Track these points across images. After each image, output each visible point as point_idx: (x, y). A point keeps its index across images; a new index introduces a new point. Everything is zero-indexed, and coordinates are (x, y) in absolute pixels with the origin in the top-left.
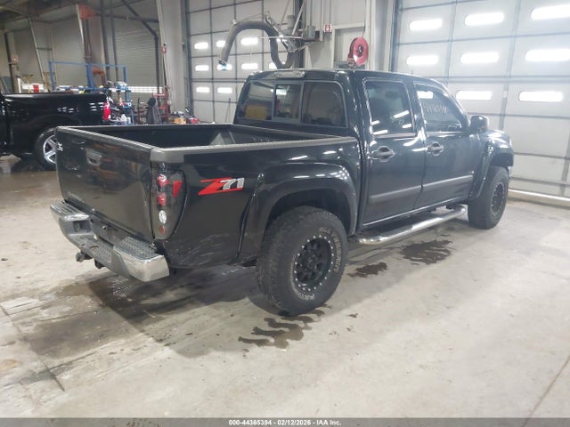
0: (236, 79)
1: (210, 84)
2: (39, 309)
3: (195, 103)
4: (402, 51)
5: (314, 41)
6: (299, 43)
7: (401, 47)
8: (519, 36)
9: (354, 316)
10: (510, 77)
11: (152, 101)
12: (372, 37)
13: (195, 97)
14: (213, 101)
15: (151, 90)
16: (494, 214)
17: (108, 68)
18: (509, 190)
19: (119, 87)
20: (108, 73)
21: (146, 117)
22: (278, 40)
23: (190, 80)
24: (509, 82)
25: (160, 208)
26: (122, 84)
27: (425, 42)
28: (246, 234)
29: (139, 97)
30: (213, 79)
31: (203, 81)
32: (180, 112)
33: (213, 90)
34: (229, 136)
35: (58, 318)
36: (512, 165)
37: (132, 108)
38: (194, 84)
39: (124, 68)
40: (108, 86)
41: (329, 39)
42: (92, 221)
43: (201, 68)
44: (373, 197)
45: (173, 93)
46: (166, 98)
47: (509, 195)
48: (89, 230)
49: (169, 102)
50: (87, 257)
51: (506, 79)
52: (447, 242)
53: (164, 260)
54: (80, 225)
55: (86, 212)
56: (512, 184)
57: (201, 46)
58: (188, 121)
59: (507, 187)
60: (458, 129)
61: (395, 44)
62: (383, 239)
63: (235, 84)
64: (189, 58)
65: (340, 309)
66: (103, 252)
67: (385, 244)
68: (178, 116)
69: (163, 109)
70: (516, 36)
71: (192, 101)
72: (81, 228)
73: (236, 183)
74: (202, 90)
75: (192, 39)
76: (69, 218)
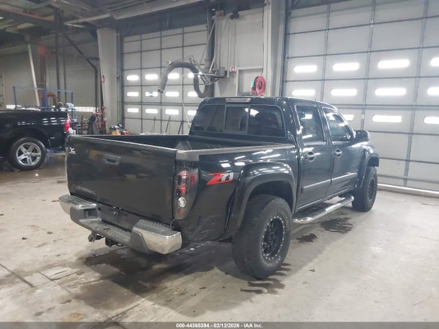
0: (161, 103)
1: (140, 106)
2: (75, 275)
3: (126, 120)
4: (288, 86)
5: (222, 78)
6: (213, 79)
7: (288, 83)
8: (370, 79)
9: (313, 271)
10: (366, 105)
11: (93, 118)
12: (268, 75)
13: (126, 116)
14: (142, 119)
15: (91, 110)
16: (370, 201)
17: (59, 93)
18: (378, 184)
19: (67, 107)
20: (59, 96)
21: (88, 130)
22: (199, 76)
23: (123, 103)
24: (365, 109)
25: (180, 195)
26: (69, 104)
27: (305, 81)
28: (232, 215)
29: (82, 115)
30: (141, 102)
31: (133, 103)
32: (116, 127)
33: (142, 111)
34: (186, 144)
35: (94, 281)
36: (378, 166)
37: (77, 123)
38: (125, 106)
39: (72, 93)
40: (59, 106)
41: (233, 77)
42: (99, 209)
43: (132, 94)
44: (304, 187)
45: (108, 112)
46: (102, 116)
47: (378, 188)
48: (96, 216)
49: (105, 119)
50: (99, 238)
51: (363, 106)
52: (347, 219)
53: (181, 236)
54: (90, 212)
55: (94, 201)
56: (379, 179)
57: (132, 78)
58: (122, 133)
59: (376, 183)
60: (346, 140)
61: (284, 81)
62: (309, 219)
63: (160, 107)
64: (122, 86)
65: (300, 267)
66: (115, 233)
67: (311, 223)
68: (115, 129)
69: (100, 124)
70: (368, 79)
71: (123, 118)
72: (90, 215)
73: (229, 176)
74: (132, 110)
75: (125, 72)
76: (80, 207)
